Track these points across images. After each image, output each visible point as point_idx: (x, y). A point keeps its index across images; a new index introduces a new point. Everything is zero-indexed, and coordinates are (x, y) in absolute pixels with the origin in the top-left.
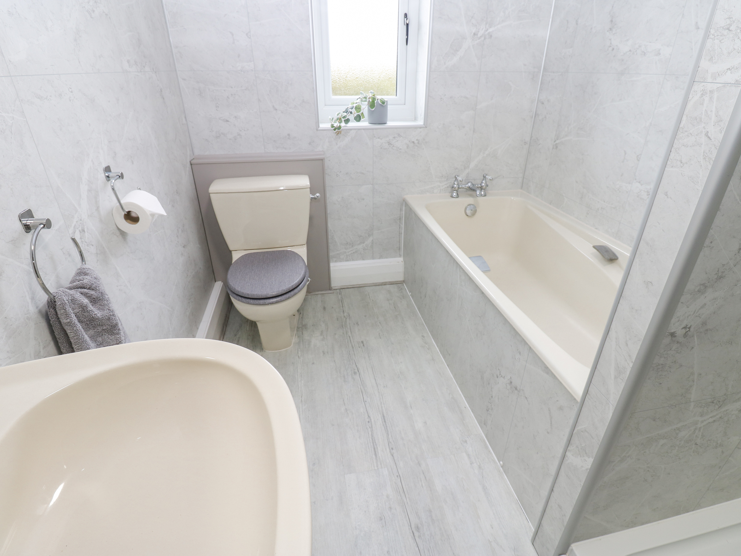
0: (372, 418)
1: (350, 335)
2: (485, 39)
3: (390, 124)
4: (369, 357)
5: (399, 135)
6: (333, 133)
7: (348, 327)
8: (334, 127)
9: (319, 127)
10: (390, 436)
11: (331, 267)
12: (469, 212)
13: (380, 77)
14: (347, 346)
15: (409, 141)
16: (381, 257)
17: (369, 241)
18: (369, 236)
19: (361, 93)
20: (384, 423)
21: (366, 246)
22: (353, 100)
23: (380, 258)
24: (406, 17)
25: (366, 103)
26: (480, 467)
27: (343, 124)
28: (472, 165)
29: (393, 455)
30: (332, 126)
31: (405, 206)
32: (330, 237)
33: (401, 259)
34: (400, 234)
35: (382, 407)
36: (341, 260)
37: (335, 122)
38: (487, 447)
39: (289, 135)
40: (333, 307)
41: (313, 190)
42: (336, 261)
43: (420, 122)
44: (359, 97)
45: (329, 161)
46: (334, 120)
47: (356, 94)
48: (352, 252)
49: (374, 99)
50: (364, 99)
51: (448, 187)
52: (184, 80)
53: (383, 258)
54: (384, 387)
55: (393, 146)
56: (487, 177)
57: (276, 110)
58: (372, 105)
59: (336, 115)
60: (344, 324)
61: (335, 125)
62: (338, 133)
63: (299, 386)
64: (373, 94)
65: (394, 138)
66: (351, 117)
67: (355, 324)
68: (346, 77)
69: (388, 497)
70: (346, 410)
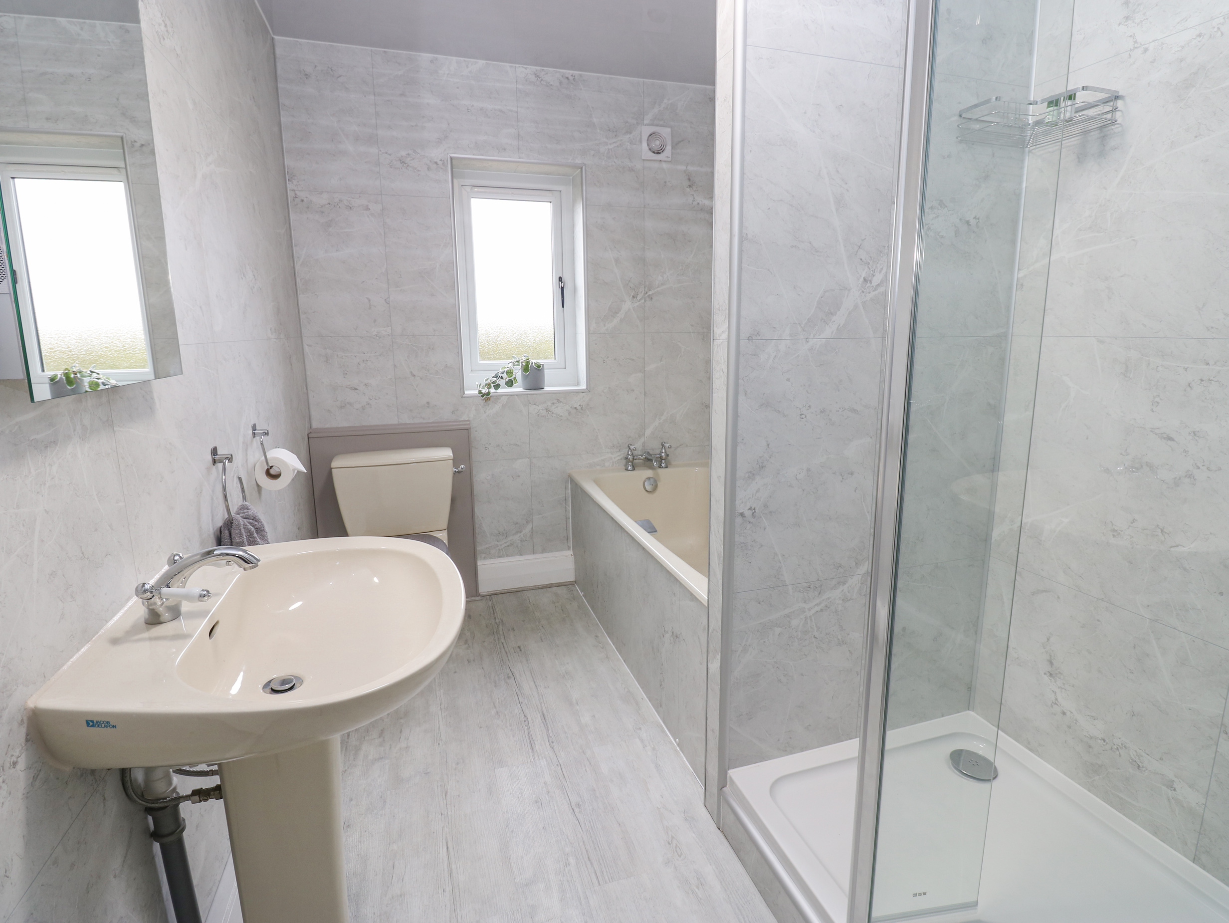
0: (529, 717)
1: (504, 641)
2: (645, 301)
3: (547, 389)
4: (527, 660)
5: (559, 401)
6: (480, 401)
7: (501, 633)
8: (482, 393)
9: (464, 394)
10: (550, 731)
11: (478, 566)
12: (648, 488)
13: (535, 340)
14: (500, 652)
15: (571, 407)
16: (544, 551)
17: (527, 530)
18: (527, 522)
19: (514, 357)
20: (544, 720)
21: (524, 536)
22: (505, 364)
23: (542, 553)
24: (561, 281)
25: (520, 367)
26: (654, 749)
27: (492, 390)
28: (648, 432)
29: (553, 748)
30: (480, 392)
31: (571, 483)
32: (477, 526)
33: (571, 552)
34: (567, 518)
35: (541, 706)
36: (492, 557)
37: (483, 388)
38: (663, 731)
39: (428, 403)
40: (481, 615)
41: (456, 461)
42: (485, 558)
43: (583, 386)
44: (511, 361)
45: (476, 431)
46: (481, 386)
47: (508, 359)
48: (505, 545)
49: (528, 363)
50: (517, 363)
51: (621, 459)
52: (310, 346)
53: (546, 552)
54: (545, 688)
55: (552, 413)
56: (665, 444)
57: (415, 376)
58: (526, 368)
59: (484, 381)
60: (495, 630)
61: (483, 391)
62: (486, 400)
63: (438, 695)
64: (526, 358)
65: (553, 403)
66: (502, 382)
67: (510, 629)
68: (496, 340)
69: (545, 783)
70: (497, 712)
